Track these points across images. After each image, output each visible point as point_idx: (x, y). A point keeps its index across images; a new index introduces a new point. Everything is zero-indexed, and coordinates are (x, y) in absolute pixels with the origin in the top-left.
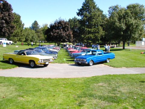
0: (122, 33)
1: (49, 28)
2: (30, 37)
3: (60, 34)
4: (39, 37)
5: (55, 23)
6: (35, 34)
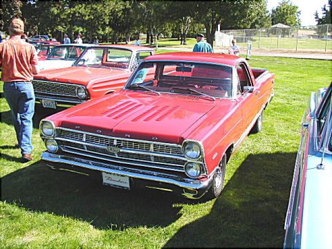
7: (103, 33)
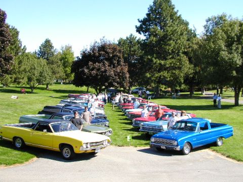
0: (234, 73)
1: (81, 58)
2: (37, 73)
3: (102, 72)
4: (54, 73)
5: (93, 49)
6: (47, 68)
7: (179, 89)
